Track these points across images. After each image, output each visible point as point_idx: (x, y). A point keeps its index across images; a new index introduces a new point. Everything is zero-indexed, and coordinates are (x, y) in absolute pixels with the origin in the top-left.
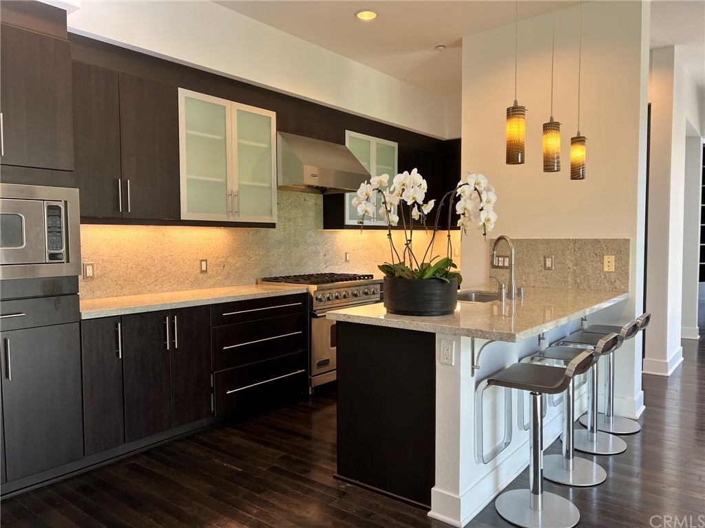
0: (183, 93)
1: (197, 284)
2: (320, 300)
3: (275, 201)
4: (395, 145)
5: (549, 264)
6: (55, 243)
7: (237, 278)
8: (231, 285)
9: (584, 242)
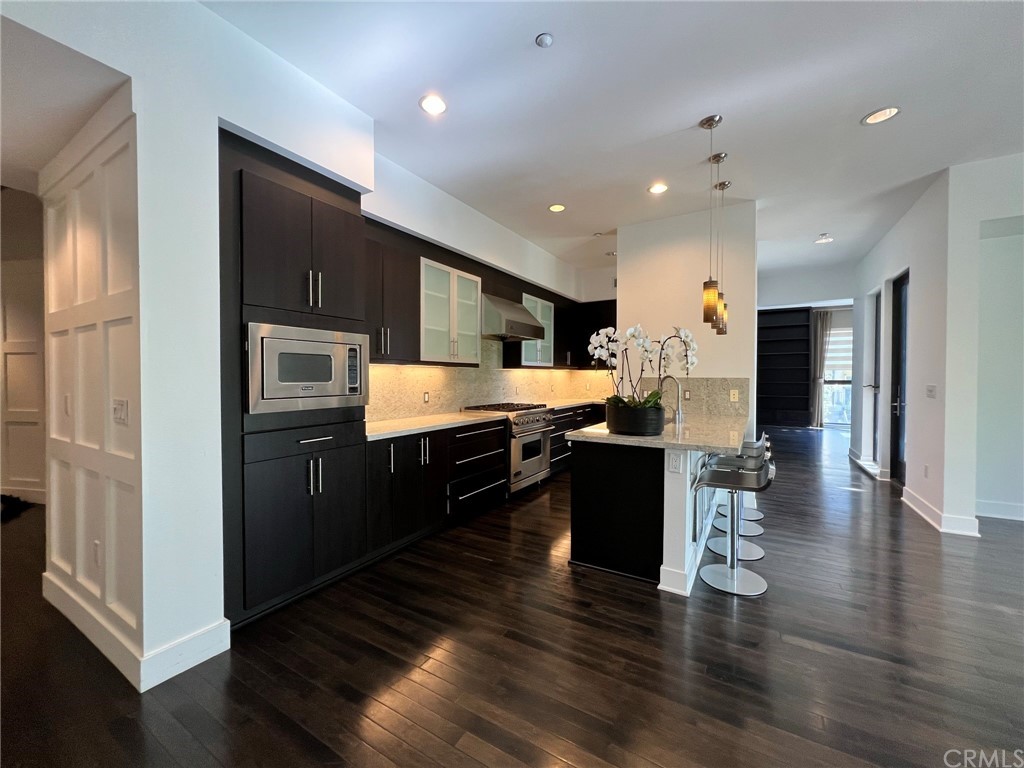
0: (424, 261)
1: (422, 412)
2: (517, 424)
3: (479, 348)
4: (552, 305)
5: (687, 396)
6: (353, 379)
7: (447, 408)
8: (444, 412)
9: (714, 380)
